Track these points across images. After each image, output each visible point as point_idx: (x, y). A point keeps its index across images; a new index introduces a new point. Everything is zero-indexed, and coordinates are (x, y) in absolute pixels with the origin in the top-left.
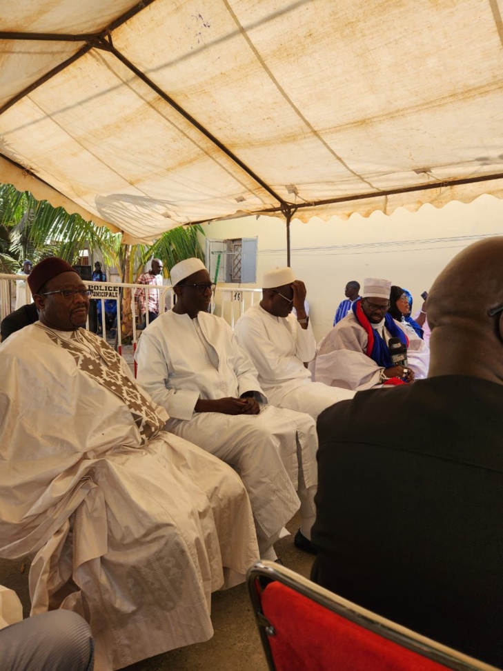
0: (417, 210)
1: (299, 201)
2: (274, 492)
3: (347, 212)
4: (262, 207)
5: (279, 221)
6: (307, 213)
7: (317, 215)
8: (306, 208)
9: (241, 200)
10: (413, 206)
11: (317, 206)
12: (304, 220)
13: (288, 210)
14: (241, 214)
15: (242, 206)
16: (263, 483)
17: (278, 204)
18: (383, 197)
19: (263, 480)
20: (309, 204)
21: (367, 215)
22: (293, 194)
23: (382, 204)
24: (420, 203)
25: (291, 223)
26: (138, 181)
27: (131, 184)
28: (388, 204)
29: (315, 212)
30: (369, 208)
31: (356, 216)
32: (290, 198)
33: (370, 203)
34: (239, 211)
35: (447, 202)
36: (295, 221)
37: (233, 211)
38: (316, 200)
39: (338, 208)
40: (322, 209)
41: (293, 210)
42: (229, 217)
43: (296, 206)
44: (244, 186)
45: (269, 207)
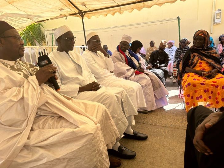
0: (132, 12)
1: (87, 10)
2: (120, 120)
3: (106, 14)
4: (71, 13)
5: (78, 19)
6: (90, 14)
7: (94, 15)
8: (89, 12)
9: (62, 10)
10: (130, 10)
11: (94, 12)
12: (89, 18)
13: (82, 14)
14: (61, 16)
15: (62, 13)
16: (115, 117)
17: (77, 11)
18: (119, 7)
19: (115, 116)
20: (91, 11)
21: (113, 14)
22: (84, 6)
23: (119, 10)
24: (133, 9)
25: (84, 19)
26: (13, 2)
27: (10, 3)
28: (121, 10)
29: (93, 14)
30: (114, 12)
31: (109, 15)
32: (83, 9)
33: (115, 10)
34: (61, 15)
35: (142, 8)
36: (85, 18)
37: (58, 15)
38: (93, 9)
39: (102, 12)
40: (96, 13)
41: (84, 14)
42: (56, 18)
43: (85, 12)
44: (63, 3)
45: (74, 13)
